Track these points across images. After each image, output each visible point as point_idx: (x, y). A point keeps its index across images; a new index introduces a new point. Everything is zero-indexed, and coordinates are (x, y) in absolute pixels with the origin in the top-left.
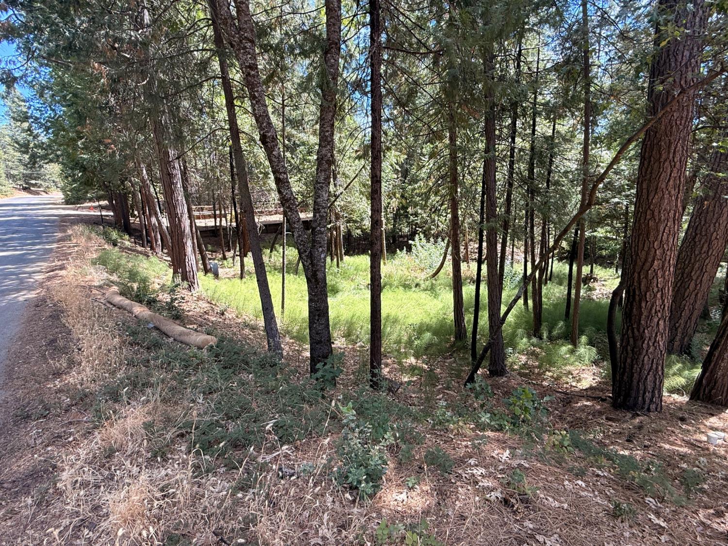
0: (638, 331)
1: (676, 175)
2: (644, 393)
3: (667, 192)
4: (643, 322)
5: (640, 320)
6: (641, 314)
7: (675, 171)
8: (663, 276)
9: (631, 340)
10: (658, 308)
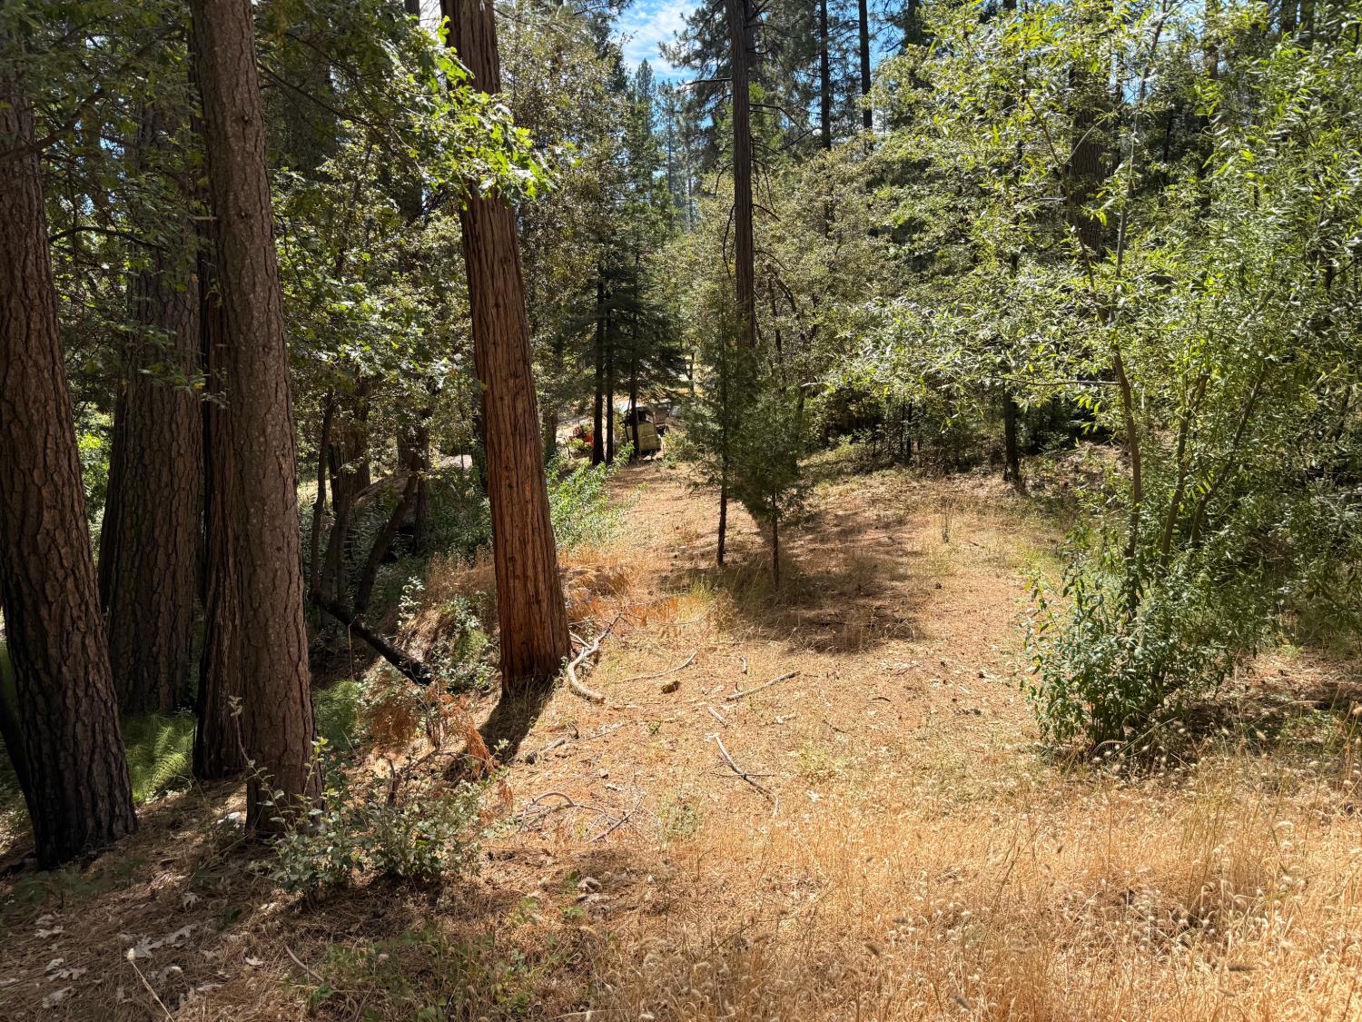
0: (49, 673)
1: (38, 326)
2: (95, 805)
3: (31, 363)
4: (53, 652)
5: (46, 650)
6: (44, 635)
7: (35, 317)
8: (68, 542)
9: (40, 700)
10: (75, 613)
